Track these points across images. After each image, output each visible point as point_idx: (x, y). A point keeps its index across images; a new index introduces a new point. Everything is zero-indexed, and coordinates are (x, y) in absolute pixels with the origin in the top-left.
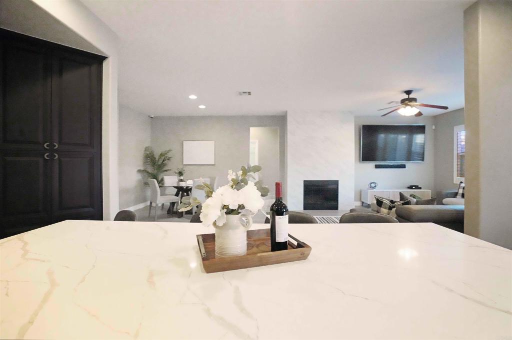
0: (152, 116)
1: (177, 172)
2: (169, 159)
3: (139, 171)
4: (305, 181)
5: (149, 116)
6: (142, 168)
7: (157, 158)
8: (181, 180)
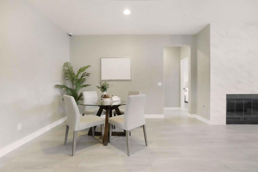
0: (71, 34)
1: (100, 86)
2: (88, 75)
3: (57, 86)
4: (228, 95)
5: (68, 34)
6: (60, 84)
7: (76, 73)
8: (105, 97)
